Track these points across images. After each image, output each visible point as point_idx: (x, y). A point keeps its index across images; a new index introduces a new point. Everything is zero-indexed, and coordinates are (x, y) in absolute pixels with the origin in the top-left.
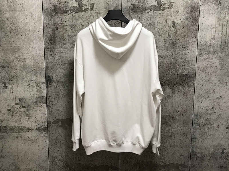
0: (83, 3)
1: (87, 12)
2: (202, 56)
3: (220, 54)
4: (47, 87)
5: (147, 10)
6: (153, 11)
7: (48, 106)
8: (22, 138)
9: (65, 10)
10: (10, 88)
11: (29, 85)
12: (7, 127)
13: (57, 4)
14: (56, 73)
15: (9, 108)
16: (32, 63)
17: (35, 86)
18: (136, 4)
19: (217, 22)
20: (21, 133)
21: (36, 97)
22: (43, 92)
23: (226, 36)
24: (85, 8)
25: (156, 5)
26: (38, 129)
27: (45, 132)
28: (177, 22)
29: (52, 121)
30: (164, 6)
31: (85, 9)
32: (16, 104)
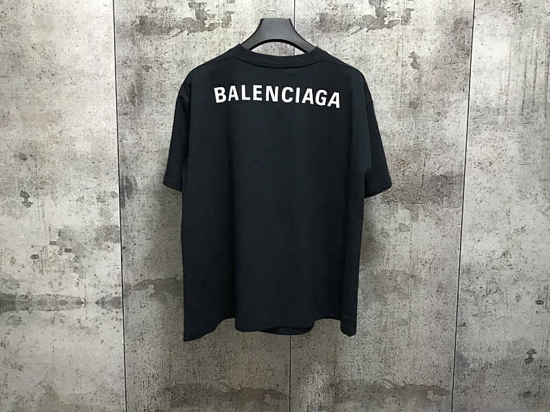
0: (206, 9)
1: (215, 31)
2: (480, 133)
3: (520, 128)
4: (122, 204)
5: (353, 26)
6: (366, 29)
7: (124, 248)
8: (63, 322)
9: (166, 26)
10: (38, 207)
11: (81, 199)
12: (30, 297)
13: (148, 14)
14: (144, 171)
15: (34, 254)
16: (89, 150)
17: (95, 201)
18: (327, 13)
19: (513, 53)
20: (62, 312)
21: (96, 227)
22: (112, 216)
23: (534, 87)
24: (212, 22)
25: (374, 15)
26: (101, 303)
27: (118, 310)
28: (421, 54)
29: (132, 283)
30: (391, 19)
31: (211, 25)
32: (51, 243)
